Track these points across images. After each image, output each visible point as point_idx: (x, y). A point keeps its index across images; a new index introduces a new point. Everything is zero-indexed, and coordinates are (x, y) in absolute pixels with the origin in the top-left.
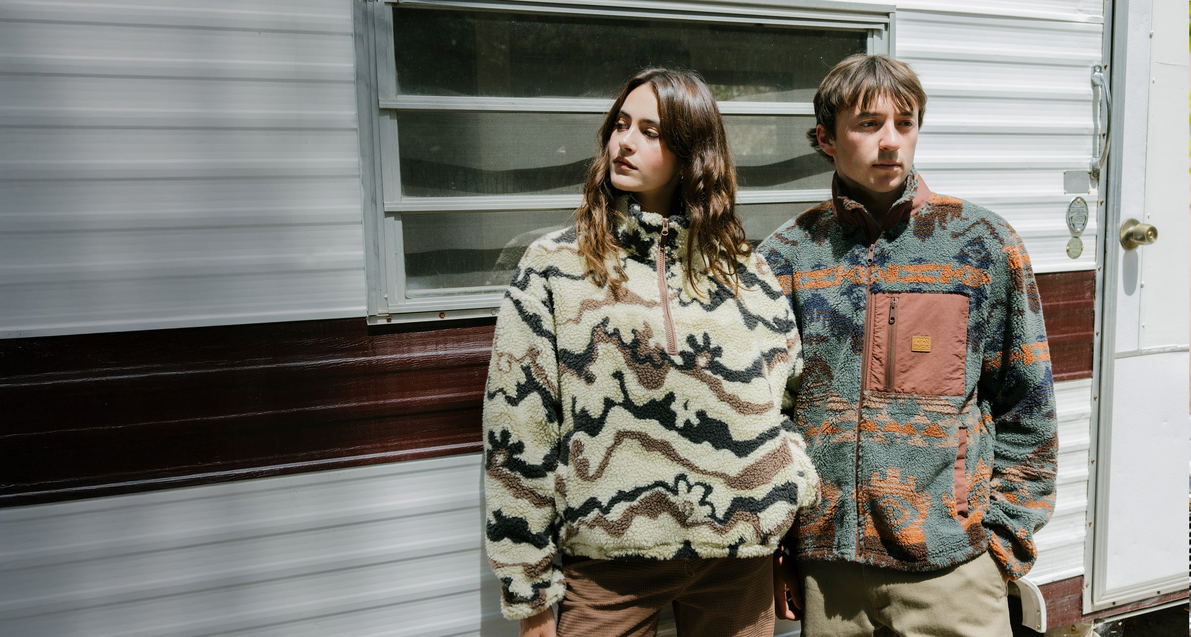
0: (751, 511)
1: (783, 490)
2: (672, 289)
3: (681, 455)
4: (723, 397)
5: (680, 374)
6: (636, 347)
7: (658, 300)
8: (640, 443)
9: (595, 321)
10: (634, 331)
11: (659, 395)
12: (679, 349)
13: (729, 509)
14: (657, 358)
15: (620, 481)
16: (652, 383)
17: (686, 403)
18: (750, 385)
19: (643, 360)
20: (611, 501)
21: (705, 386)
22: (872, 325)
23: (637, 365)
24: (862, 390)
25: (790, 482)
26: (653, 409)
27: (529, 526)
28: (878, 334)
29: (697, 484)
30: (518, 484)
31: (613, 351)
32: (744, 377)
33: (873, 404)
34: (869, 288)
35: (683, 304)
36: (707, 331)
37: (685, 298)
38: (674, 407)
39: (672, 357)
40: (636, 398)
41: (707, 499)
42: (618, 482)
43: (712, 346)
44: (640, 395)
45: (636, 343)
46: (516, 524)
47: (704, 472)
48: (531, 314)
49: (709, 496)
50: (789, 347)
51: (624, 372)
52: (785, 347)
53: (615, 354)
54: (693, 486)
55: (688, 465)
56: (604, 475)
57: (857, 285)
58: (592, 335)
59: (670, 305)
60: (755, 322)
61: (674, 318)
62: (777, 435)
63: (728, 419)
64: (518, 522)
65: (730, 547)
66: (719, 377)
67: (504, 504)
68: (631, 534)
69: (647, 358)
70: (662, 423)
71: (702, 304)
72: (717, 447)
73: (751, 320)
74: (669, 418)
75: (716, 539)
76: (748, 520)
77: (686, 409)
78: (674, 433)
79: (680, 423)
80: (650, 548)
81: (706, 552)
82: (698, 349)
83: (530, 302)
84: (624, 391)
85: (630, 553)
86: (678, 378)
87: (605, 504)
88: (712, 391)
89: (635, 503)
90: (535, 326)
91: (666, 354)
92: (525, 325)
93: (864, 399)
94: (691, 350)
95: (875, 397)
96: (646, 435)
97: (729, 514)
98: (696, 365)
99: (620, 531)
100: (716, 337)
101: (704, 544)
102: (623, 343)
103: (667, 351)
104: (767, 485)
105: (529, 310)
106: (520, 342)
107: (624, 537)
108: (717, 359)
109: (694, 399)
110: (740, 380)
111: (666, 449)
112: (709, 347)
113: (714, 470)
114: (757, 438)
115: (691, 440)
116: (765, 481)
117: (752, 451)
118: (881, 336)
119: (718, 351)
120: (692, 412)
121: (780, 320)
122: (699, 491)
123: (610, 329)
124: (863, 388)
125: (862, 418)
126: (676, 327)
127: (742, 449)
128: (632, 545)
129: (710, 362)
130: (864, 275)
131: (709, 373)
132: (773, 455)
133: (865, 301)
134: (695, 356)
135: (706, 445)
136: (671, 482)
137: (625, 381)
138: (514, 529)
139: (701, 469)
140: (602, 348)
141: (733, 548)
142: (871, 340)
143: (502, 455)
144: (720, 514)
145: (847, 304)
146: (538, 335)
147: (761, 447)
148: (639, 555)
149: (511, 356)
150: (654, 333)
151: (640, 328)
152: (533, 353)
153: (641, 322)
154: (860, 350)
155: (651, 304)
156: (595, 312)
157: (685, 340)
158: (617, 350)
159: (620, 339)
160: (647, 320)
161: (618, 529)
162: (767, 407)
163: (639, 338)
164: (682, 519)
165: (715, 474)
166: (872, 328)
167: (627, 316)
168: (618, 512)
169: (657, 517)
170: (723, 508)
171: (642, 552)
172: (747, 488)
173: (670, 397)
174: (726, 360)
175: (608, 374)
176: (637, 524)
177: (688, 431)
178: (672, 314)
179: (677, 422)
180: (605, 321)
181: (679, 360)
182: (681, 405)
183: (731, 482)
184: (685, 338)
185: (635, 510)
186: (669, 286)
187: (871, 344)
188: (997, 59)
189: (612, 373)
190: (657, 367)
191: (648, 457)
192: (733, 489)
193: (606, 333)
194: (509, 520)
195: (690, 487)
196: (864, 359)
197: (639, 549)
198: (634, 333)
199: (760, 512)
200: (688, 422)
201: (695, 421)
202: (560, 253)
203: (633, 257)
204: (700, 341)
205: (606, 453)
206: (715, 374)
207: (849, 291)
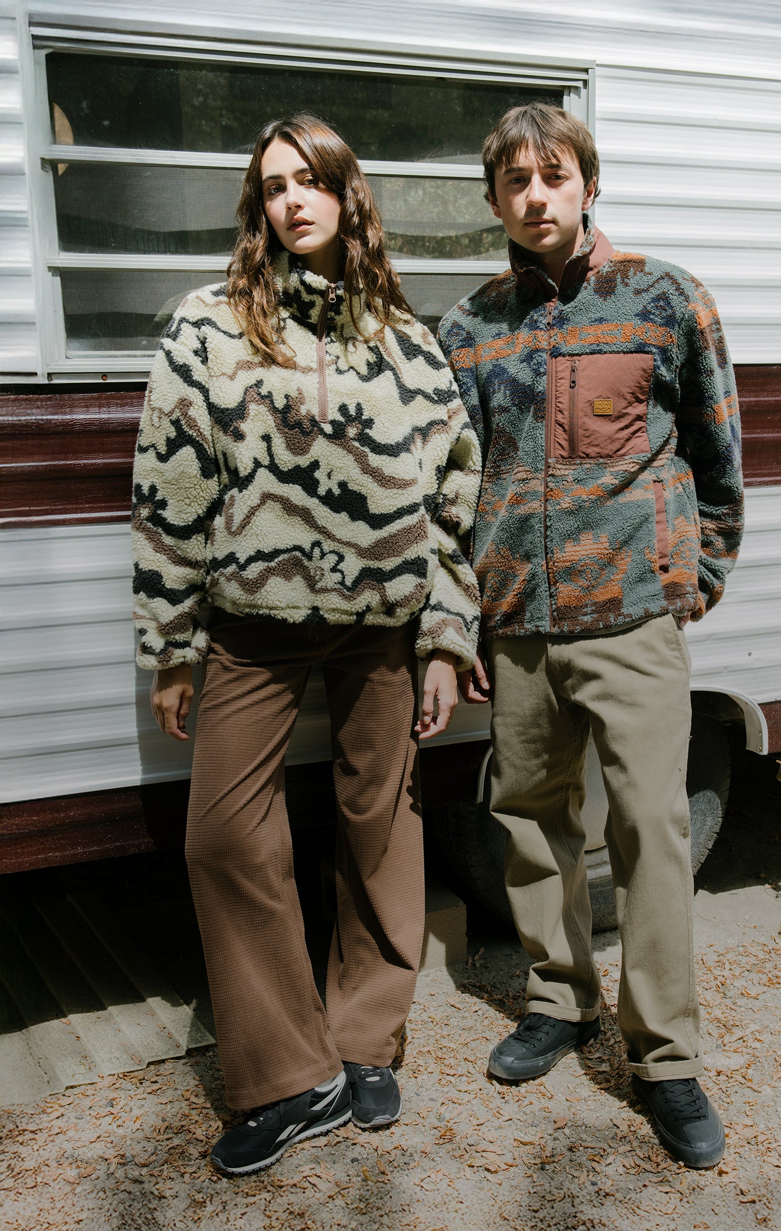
0: (377, 581)
1: (412, 564)
2: (330, 355)
3: (319, 522)
4: (367, 470)
5: (327, 443)
6: (286, 413)
7: (314, 365)
8: (281, 506)
9: (249, 381)
10: (287, 397)
11: (304, 461)
12: (330, 418)
13: (357, 577)
14: (307, 424)
15: (260, 542)
16: (298, 449)
17: (330, 472)
18: (397, 459)
19: (292, 425)
20: (247, 559)
21: (351, 457)
22: (554, 390)
23: (286, 430)
24: (547, 459)
25: (421, 557)
26: (297, 474)
27: (164, 580)
28: (560, 400)
29: (331, 552)
30: (158, 539)
31: (264, 413)
32: (393, 451)
33: (558, 472)
34: (549, 353)
35: (339, 371)
36: (361, 401)
37: (343, 365)
38: (317, 474)
39: (323, 425)
40: (283, 462)
41: (339, 567)
42: (258, 542)
43: (363, 417)
44: (286, 459)
45: (288, 408)
46: (151, 576)
47: (339, 541)
48: (181, 363)
49: (341, 564)
50: (450, 417)
51: (272, 436)
52: (445, 418)
53: (265, 416)
54: (327, 554)
55: (325, 533)
56: (244, 533)
57: (537, 350)
58: (245, 394)
59: (327, 372)
60: (412, 397)
61: (329, 385)
62: (416, 511)
63: (369, 491)
64: (153, 574)
65: (358, 614)
66: (367, 450)
67: (142, 557)
68: (265, 593)
69: (297, 424)
70: (304, 489)
71: (358, 373)
72: (354, 518)
73: (407, 395)
74: (311, 484)
75: (345, 605)
76: (374, 589)
77: (330, 478)
78: (316, 501)
79: (322, 491)
80: (282, 609)
81: (334, 618)
82: (350, 419)
83: (180, 351)
84: (271, 455)
85: (261, 612)
86: (325, 447)
87: (242, 560)
88: (356, 463)
89: (273, 564)
90: (185, 376)
91: (316, 422)
92: (175, 377)
93: (549, 467)
94: (342, 419)
95: (560, 464)
96: (288, 500)
97: (357, 581)
98: (345, 436)
99: (255, 589)
100: (370, 408)
101: (334, 610)
102: (274, 407)
103: (317, 418)
104: (397, 558)
105: (179, 359)
106: (169, 394)
107: (258, 595)
108: (367, 431)
109: (339, 470)
110: (387, 454)
111: (306, 516)
112: (360, 417)
113: (348, 540)
114: (395, 512)
115: (331, 509)
116: (396, 553)
117: (388, 524)
118: (563, 401)
119: (369, 423)
120: (334, 482)
121: (441, 391)
122: (333, 558)
123: (264, 391)
124: (548, 456)
125: (548, 487)
126: (329, 394)
127: (378, 521)
128: (264, 604)
129: (360, 434)
130: (543, 339)
131: (357, 444)
132: (408, 530)
133: (545, 367)
134: (345, 426)
135: (344, 516)
136: (307, 546)
137: (273, 445)
138: (149, 581)
139: (337, 537)
140: (253, 408)
141: (361, 615)
142: (554, 406)
143: (147, 509)
144: (348, 583)
145: (526, 371)
146: (188, 385)
147: (398, 521)
148: (270, 615)
149: (160, 410)
150: (307, 399)
151: (294, 394)
152: (184, 404)
153: (295, 388)
154: (542, 417)
155: (307, 370)
156: (249, 373)
157: (337, 409)
158: (268, 413)
159: (272, 402)
160: (301, 386)
161: (252, 587)
162: (411, 482)
163: (291, 403)
164: (312, 583)
165: (348, 544)
166: (554, 393)
167: (281, 381)
168: (254, 570)
169: (291, 579)
170: (352, 577)
171: (273, 612)
172: (376, 559)
173: (315, 465)
174: (377, 434)
175: (257, 436)
176: (272, 585)
177: (329, 500)
178: (327, 381)
179: (319, 489)
180: (259, 383)
181: (328, 429)
182: (324, 474)
183: (362, 552)
184: (337, 406)
185: (272, 571)
186: (327, 352)
187: (553, 410)
188: (715, 124)
189: (261, 435)
190: (306, 434)
191: (288, 521)
192: (362, 559)
193: (259, 394)
194: (145, 572)
195: (323, 555)
196: (547, 426)
197: (272, 608)
198: (287, 399)
199: (385, 582)
200: (330, 491)
201: (337, 491)
202: (219, 307)
203: (294, 317)
204: (352, 411)
205: (249, 512)
206: (363, 446)
207: (528, 358)
